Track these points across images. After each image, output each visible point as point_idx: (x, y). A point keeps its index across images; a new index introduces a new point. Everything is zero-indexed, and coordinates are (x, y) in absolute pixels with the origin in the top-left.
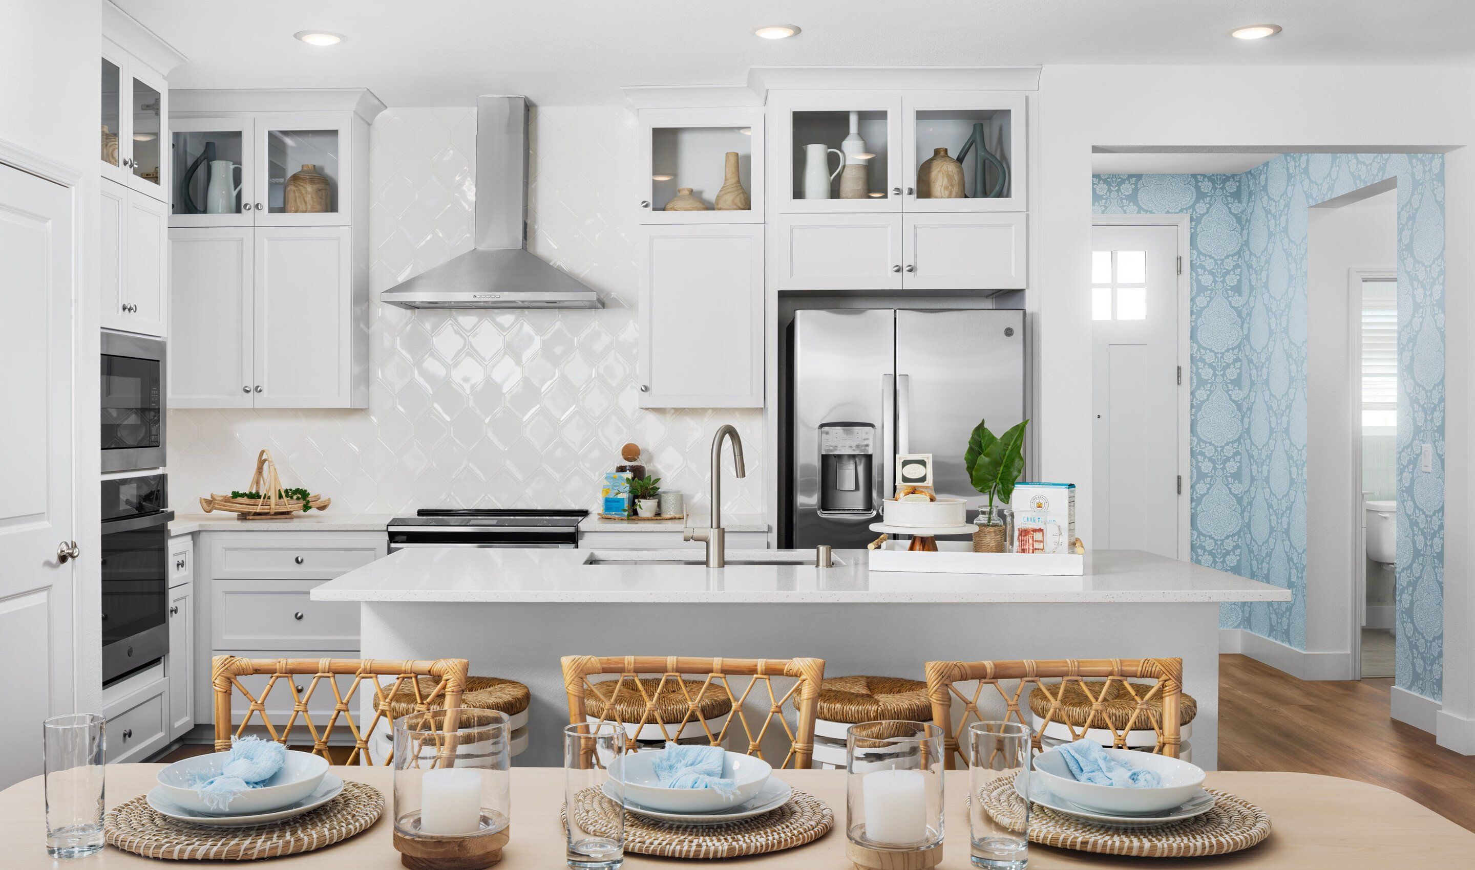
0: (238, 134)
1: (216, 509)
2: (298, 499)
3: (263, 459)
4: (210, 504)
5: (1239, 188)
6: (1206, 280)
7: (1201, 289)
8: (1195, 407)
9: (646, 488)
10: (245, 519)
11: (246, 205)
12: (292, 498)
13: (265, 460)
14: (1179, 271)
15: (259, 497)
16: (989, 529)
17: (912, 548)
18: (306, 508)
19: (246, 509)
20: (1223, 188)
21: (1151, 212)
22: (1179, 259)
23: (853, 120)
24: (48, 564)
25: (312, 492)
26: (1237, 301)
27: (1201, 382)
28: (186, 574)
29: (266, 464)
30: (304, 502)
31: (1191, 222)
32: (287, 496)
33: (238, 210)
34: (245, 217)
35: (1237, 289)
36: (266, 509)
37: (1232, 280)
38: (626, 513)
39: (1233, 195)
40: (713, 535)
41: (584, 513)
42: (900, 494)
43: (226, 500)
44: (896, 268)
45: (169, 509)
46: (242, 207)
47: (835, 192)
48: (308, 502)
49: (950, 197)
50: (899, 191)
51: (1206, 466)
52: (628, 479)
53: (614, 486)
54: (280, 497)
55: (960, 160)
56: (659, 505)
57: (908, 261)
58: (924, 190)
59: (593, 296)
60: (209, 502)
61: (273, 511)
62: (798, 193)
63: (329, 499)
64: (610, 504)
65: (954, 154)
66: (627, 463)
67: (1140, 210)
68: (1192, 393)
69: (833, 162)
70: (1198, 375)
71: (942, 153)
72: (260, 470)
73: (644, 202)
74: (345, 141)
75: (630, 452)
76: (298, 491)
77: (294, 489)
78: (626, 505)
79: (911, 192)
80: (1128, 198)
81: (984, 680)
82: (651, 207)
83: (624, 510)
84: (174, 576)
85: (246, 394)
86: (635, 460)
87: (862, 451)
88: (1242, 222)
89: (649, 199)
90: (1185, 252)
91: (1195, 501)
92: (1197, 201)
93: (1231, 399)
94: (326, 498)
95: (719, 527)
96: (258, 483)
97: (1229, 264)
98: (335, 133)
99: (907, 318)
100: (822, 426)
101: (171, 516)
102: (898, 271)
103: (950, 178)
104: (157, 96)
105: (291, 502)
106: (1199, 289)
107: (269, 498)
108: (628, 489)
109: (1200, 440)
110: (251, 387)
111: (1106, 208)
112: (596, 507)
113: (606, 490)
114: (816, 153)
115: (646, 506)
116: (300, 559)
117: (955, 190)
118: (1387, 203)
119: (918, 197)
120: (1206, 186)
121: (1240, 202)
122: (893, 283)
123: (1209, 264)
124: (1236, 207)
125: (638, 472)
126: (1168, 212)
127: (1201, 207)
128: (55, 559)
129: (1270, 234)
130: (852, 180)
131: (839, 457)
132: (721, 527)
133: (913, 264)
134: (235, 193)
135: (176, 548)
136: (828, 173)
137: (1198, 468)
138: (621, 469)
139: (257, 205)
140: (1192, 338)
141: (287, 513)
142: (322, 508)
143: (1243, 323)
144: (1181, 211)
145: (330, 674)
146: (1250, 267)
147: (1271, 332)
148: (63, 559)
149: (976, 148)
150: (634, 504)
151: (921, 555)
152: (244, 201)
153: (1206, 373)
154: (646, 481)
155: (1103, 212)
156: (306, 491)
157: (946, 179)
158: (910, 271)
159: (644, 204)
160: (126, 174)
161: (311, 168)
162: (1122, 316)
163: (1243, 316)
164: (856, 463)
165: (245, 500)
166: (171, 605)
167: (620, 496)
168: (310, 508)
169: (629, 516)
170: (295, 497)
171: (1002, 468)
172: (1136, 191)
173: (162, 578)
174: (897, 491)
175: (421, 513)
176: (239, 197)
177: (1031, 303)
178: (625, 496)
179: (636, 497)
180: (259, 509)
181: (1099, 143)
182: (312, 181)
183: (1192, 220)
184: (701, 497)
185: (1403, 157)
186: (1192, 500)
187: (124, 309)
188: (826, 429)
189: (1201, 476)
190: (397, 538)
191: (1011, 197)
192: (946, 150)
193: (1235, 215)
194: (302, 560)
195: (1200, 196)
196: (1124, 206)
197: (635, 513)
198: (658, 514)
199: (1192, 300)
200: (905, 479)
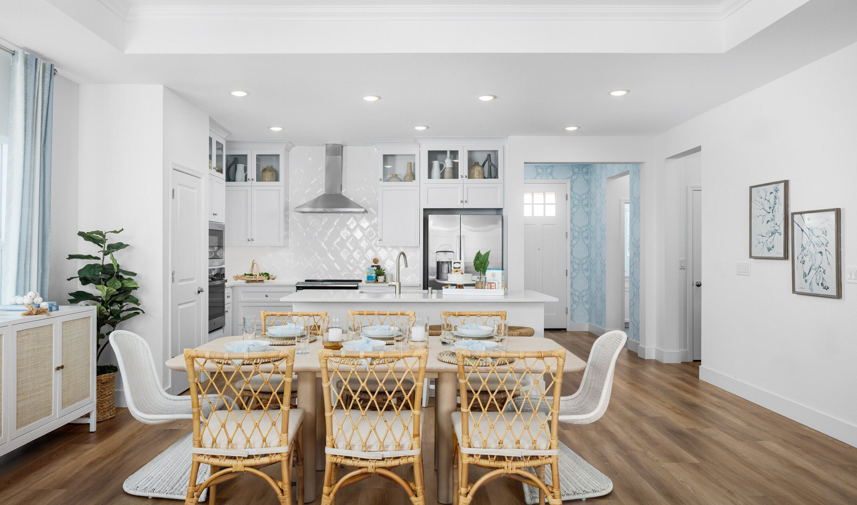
0: (246, 155)
1: (239, 279)
2: (266, 276)
3: (254, 263)
4: (237, 278)
5: (587, 170)
6: (576, 202)
7: (574, 205)
8: (572, 246)
9: (381, 272)
10: (248, 282)
11: (249, 179)
12: (264, 275)
13: (255, 263)
14: (567, 199)
15: (253, 275)
16: (479, 283)
17: (456, 288)
18: (268, 279)
19: (249, 279)
20: (582, 171)
21: (557, 179)
22: (567, 195)
23: (448, 153)
24: (195, 293)
25: (270, 274)
26: (587, 210)
27: (574, 237)
28: (230, 299)
29: (255, 265)
30: (268, 277)
31: (571, 182)
32: (262, 275)
33: (246, 180)
34: (249, 183)
35: (587, 205)
36: (255, 279)
37: (585, 202)
38: (374, 281)
39: (585, 173)
40: (397, 284)
41: (360, 281)
42: (453, 272)
43: (243, 276)
44: (461, 201)
45: (225, 279)
46: (248, 180)
47: (442, 176)
48: (269, 277)
49: (479, 178)
50: (462, 176)
51: (576, 267)
52: (375, 269)
53: (370, 272)
54: (260, 275)
55: (483, 166)
56: (385, 278)
57: (465, 199)
58: (470, 176)
59: (363, 210)
60: (236, 277)
61: (258, 280)
62: (430, 177)
63: (276, 276)
64: (369, 278)
65: (481, 164)
66: (375, 264)
67: (553, 178)
68: (571, 241)
69: (441, 166)
70: (573, 235)
71: (477, 164)
72: (253, 267)
73: (380, 179)
74: (282, 158)
75: (375, 261)
76: (265, 273)
77: (264, 273)
78: (374, 278)
79: (466, 177)
80: (549, 174)
81: (455, 316)
82: (382, 181)
83: (374, 280)
84: (227, 300)
85: (248, 241)
86: (377, 263)
87: (450, 260)
88: (588, 182)
89: (382, 178)
90: (569, 193)
91: (572, 278)
92: (573, 175)
93: (584, 243)
94: (275, 276)
95: (399, 282)
96: (252, 271)
97: (584, 197)
98: (278, 155)
99: (464, 217)
100: (437, 252)
101: (226, 281)
102: (462, 202)
103: (479, 172)
104: (222, 145)
105: (264, 277)
106: (573, 205)
107: (256, 275)
108: (375, 272)
109: (574, 257)
110: (250, 239)
111: (542, 177)
112: (364, 279)
113: (367, 273)
114: (436, 164)
115: (381, 279)
116: (267, 295)
117: (481, 176)
118: (627, 178)
119: (468, 178)
120: (576, 170)
121: (588, 175)
122: (461, 206)
123: (577, 197)
124: (587, 177)
125: (378, 267)
126: (563, 179)
127: (574, 177)
128: (197, 292)
129: (596, 187)
130: (447, 173)
131: (443, 262)
132: (400, 282)
133: (466, 200)
134: (245, 175)
135: (227, 291)
136: (440, 169)
137: (573, 267)
138: (373, 266)
139: (252, 179)
140: (571, 222)
141: (262, 281)
142: (273, 279)
143: (589, 217)
144: (567, 178)
145: (291, 316)
146: (591, 198)
147: (596, 221)
148: (199, 292)
149: (488, 163)
150: (377, 277)
151: (458, 290)
152: (248, 178)
153: (576, 234)
154: (381, 270)
155: (541, 179)
156: (268, 273)
157: (478, 172)
158: (466, 202)
159: (380, 180)
160: (214, 172)
161: (270, 166)
162: (547, 214)
163: (589, 214)
164: (448, 264)
165: (248, 276)
166: (226, 310)
167: (372, 275)
168: (270, 279)
169: (375, 281)
170: (265, 275)
171: (483, 265)
172: (552, 172)
173: (223, 302)
174: (452, 271)
175: (306, 281)
176: (246, 176)
177: (504, 213)
178: (374, 275)
179: (377, 275)
180: (253, 279)
181: (527, 161)
182: (270, 171)
183: (571, 181)
184: (394, 272)
185: (631, 165)
186: (571, 278)
187: (214, 215)
188: (438, 253)
189: (574, 270)
190: (299, 288)
191: (498, 178)
192: (478, 163)
193: (586, 180)
194: (268, 296)
195: (574, 173)
196: (548, 177)
197: (377, 281)
198: (385, 281)
199: (571, 209)
200: (454, 268)
